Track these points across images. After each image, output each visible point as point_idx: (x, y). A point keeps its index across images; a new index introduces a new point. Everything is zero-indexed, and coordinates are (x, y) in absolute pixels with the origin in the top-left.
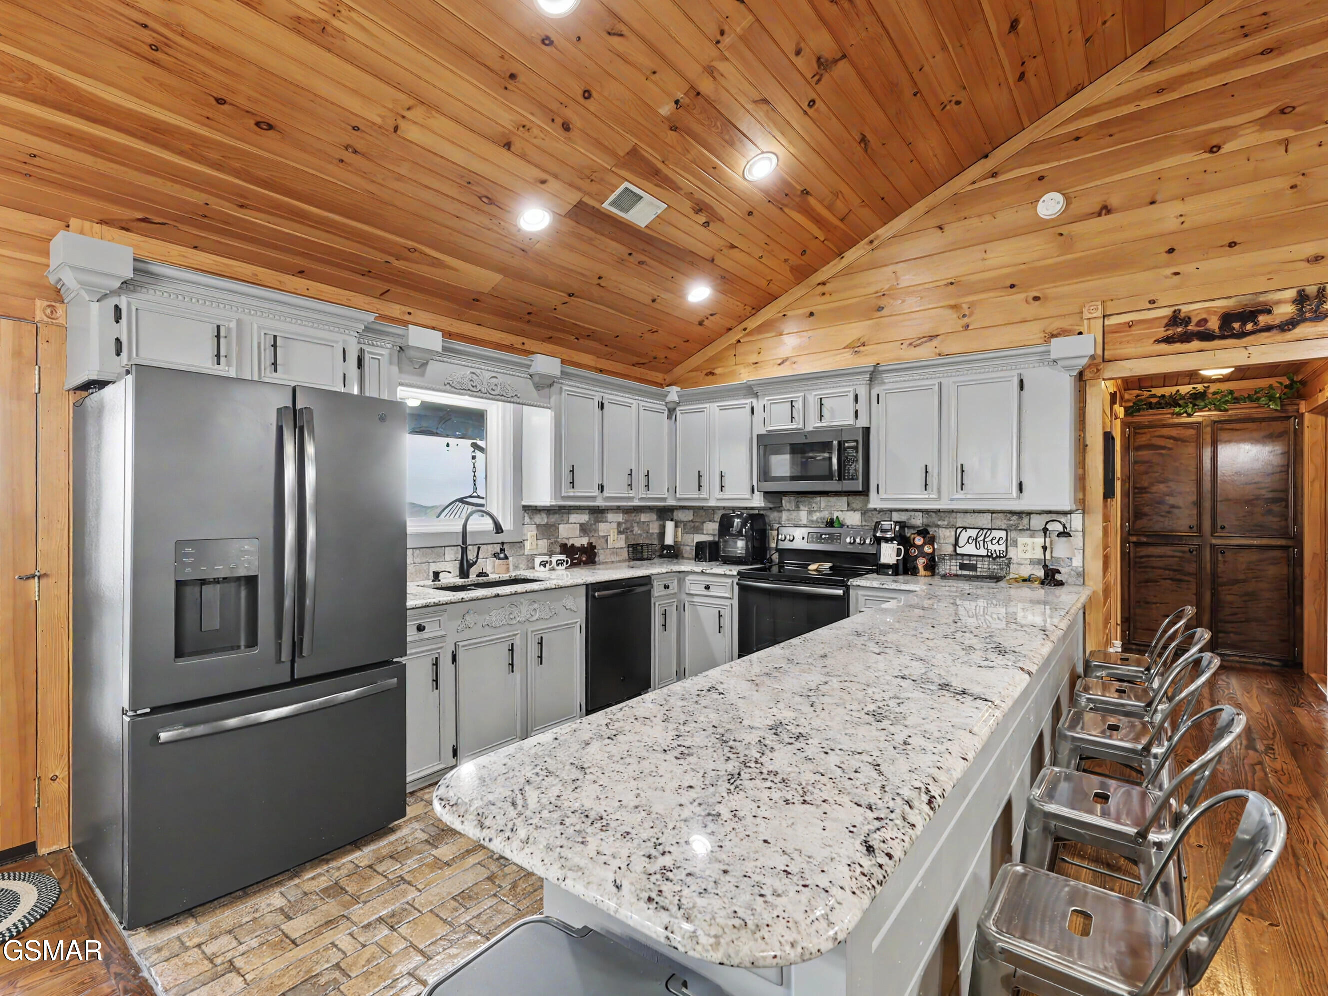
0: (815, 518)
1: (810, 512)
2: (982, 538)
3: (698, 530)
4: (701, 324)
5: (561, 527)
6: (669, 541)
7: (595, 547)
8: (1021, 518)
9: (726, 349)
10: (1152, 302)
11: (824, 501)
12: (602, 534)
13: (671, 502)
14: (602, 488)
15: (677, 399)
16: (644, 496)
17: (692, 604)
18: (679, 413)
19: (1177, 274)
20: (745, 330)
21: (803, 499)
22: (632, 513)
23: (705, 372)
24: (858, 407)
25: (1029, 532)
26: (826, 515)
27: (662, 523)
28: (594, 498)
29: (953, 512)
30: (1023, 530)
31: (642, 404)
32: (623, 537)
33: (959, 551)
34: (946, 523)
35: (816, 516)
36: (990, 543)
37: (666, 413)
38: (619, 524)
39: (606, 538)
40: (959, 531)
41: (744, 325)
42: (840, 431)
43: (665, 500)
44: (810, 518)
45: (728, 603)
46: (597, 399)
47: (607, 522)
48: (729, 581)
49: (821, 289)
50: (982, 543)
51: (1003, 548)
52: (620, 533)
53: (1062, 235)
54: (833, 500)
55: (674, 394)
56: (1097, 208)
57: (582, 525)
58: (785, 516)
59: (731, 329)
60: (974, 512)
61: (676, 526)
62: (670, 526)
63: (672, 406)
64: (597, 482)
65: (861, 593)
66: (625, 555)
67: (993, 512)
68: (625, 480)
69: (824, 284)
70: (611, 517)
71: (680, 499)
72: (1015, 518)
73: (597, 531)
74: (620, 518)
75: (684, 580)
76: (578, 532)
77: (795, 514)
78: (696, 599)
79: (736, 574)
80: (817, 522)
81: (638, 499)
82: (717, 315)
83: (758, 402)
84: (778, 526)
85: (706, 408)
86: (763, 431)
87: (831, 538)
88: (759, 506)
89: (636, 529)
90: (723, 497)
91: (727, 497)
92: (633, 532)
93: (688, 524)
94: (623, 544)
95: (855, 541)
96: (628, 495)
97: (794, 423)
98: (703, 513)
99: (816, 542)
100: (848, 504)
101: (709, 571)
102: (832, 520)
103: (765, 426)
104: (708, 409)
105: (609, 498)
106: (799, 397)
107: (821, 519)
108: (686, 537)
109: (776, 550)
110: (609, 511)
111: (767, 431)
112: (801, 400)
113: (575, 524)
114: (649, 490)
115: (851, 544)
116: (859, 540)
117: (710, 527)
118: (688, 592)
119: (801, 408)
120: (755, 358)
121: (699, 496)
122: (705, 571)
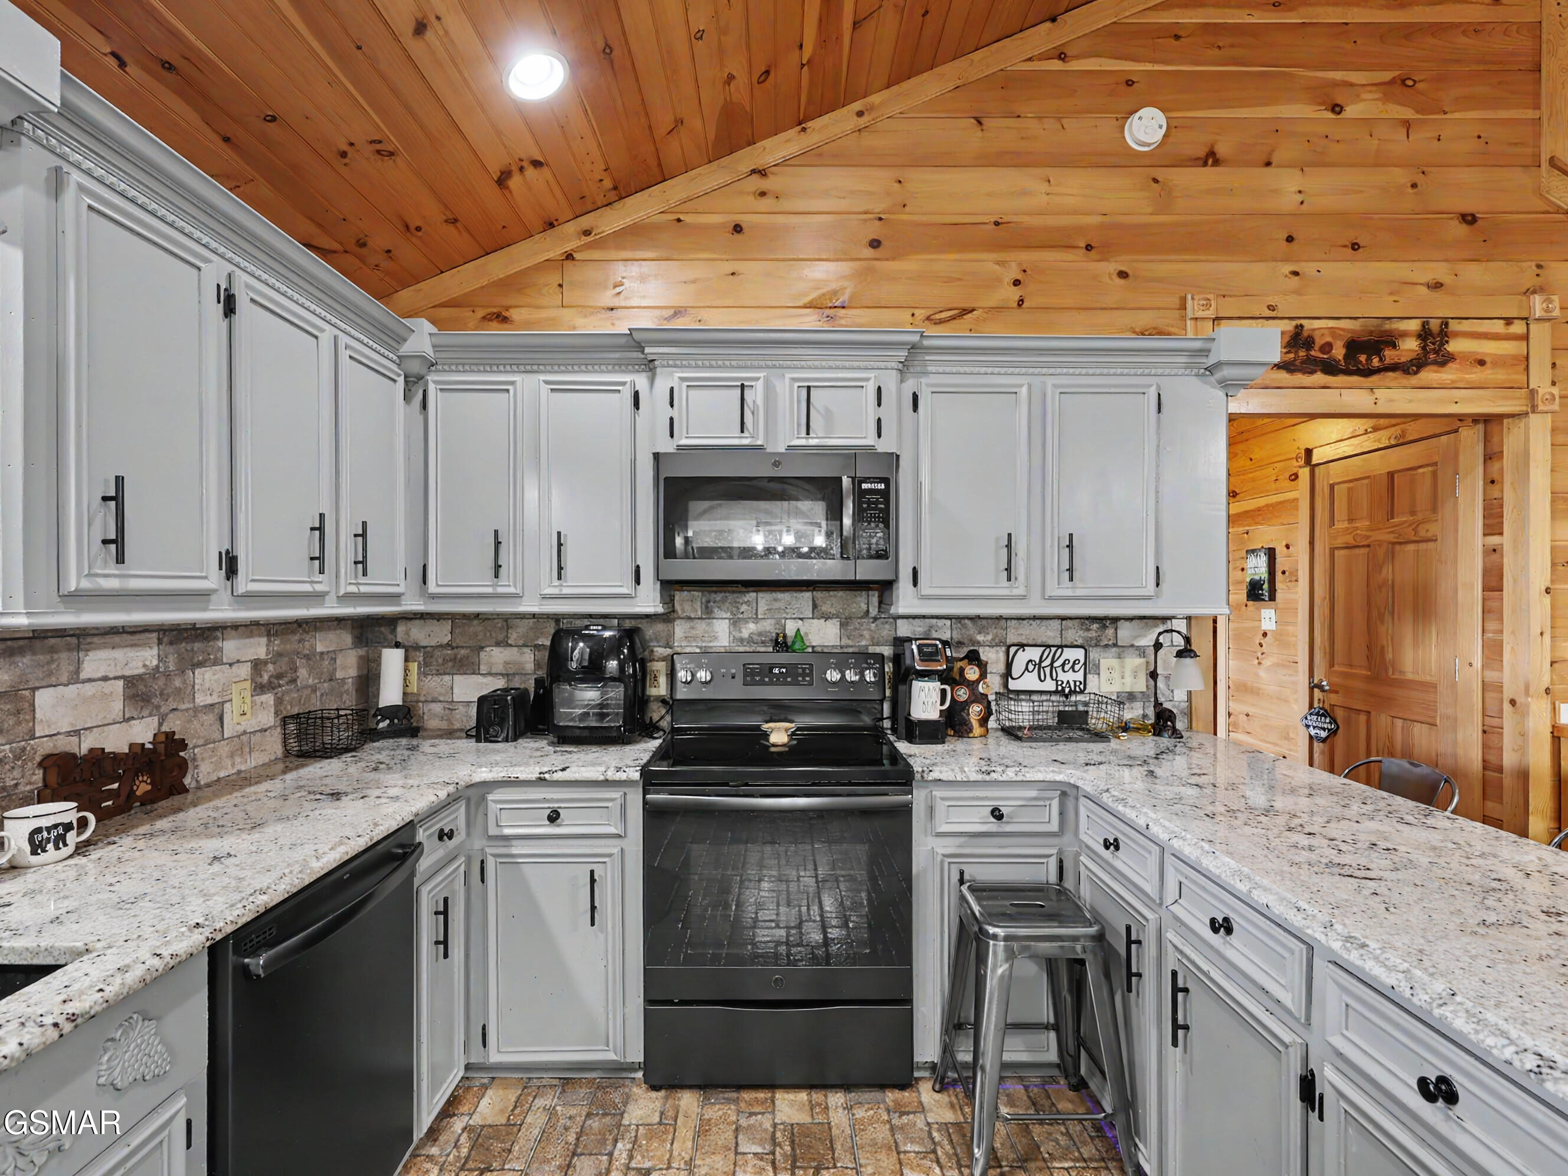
0: (745, 634)
1: (735, 623)
2: (1048, 662)
3: (466, 666)
4: (502, 180)
5: (44, 697)
6: (390, 694)
7: (182, 745)
8: (1105, 627)
9: (537, 268)
10: (1271, 308)
11: (764, 600)
12: (201, 699)
13: (413, 604)
14: (230, 565)
15: (429, 351)
16: (353, 589)
17: (509, 861)
18: (432, 388)
19: (1296, 273)
20: (587, 233)
21: (719, 597)
22: (293, 632)
23: (481, 313)
24: (882, 412)
25: (1114, 649)
26: (768, 626)
27: (362, 652)
28: (203, 596)
29: (1000, 618)
30: (1106, 646)
31: (344, 339)
32: (269, 698)
33: (1013, 685)
34: (989, 637)
35: (749, 629)
36: (1059, 670)
37: (400, 380)
38: (257, 665)
39: (217, 712)
40: (1013, 650)
41: (585, 222)
42: (853, 455)
43: (395, 597)
44: (738, 635)
45: (613, 847)
46: (215, 272)
47: (218, 662)
48: (616, 794)
49: (758, 183)
50: (1048, 670)
51: (1079, 676)
52: (260, 688)
53: (1156, 181)
54: (784, 597)
55: (422, 335)
56: (1202, 152)
57: (130, 681)
58: (680, 629)
59: (551, 225)
60: (1035, 618)
61: (407, 660)
62: (392, 660)
63: (415, 367)
64: (214, 546)
65: (938, 793)
66: (273, 745)
67: (1063, 619)
68: (304, 544)
69: (762, 173)
70: (231, 647)
71: (434, 597)
72: (1095, 626)
73: (188, 692)
74: (258, 648)
75: (483, 799)
76: (117, 705)
77: (701, 626)
78: (518, 848)
79: (636, 776)
80: (750, 640)
81: (331, 599)
82: (545, 170)
83: (652, 381)
84: (669, 651)
85: (512, 383)
86: (667, 446)
87: (795, 674)
88: (650, 610)
89: (303, 673)
90: (556, 591)
91: (566, 591)
92: (294, 681)
93: (437, 653)
94: (268, 718)
95: (843, 676)
96: (307, 588)
97: (746, 434)
98: (476, 626)
99: (762, 683)
100: (815, 606)
101: (559, 776)
102: (785, 636)
103: (672, 436)
104: (519, 385)
105: (249, 596)
106: (757, 379)
107: (760, 634)
108: (435, 684)
109: (664, 701)
110: (230, 632)
111: (680, 448)
112: (759, 385)
113: (105, 679)
114: (365, 574)
115: (834, 684)
116: (851, 676)
117: (496, 657)
118: (493, 831)
119: (760, 402)
120: (607, 298)
121: (490, 590)
122: (547, 776)
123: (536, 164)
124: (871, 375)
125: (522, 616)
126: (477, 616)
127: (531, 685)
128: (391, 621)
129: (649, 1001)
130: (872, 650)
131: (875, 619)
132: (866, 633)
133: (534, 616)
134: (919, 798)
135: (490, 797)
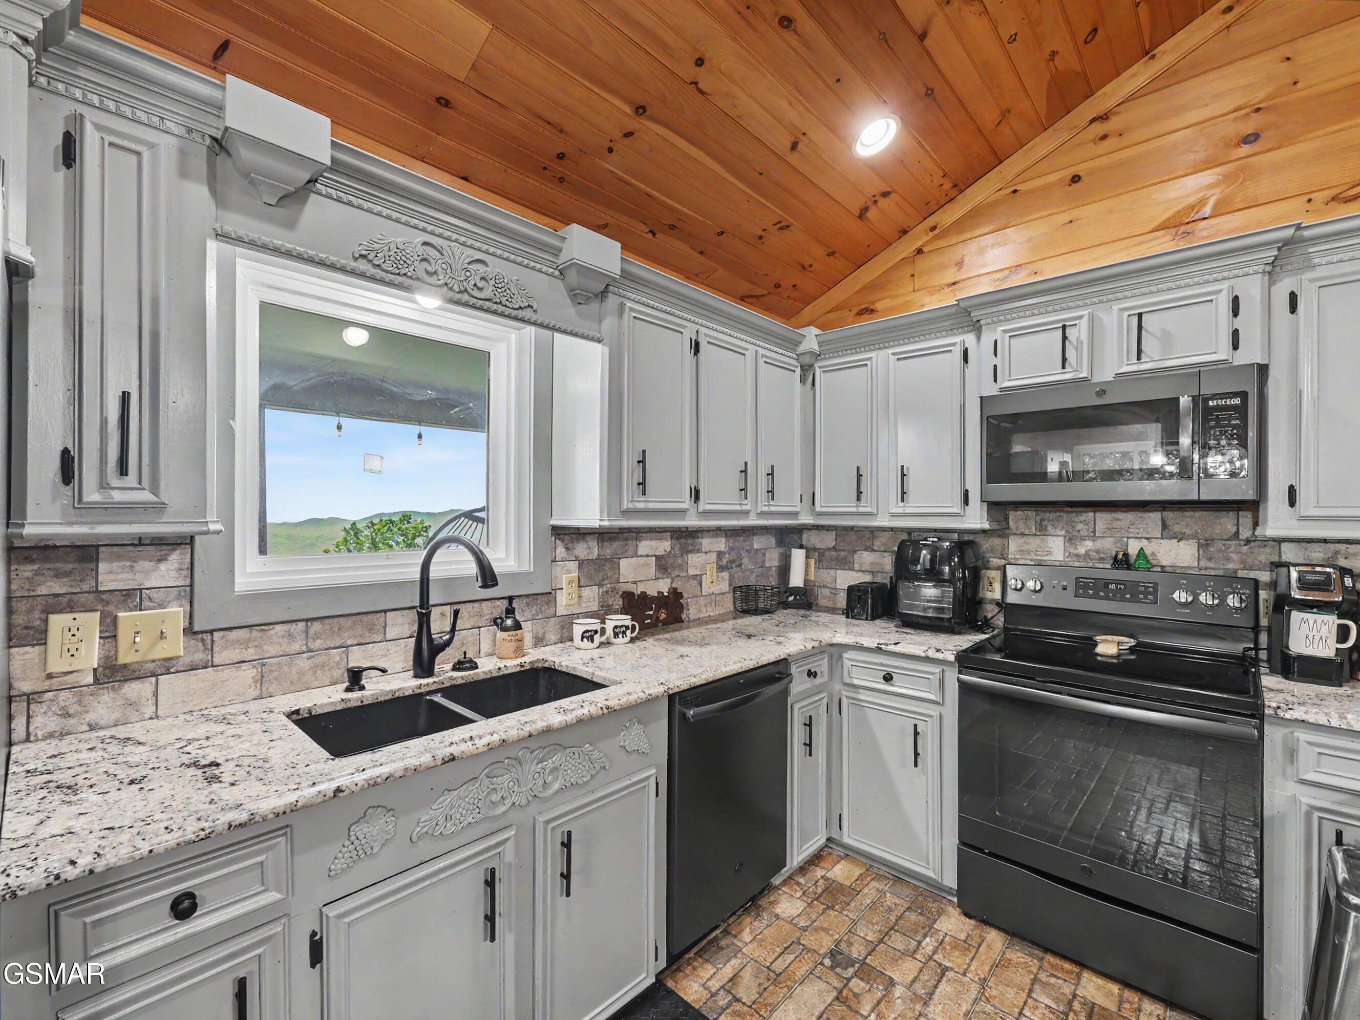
0: (1082, 550)
1: (1071, 539)
3: (845, 564)
4: (862, 214)
5: (623, 563)
6: (796, 580)
7: (680, 595)
9: (895, 267)
11: (1103, 519)
12: (692, 572)
13: (806, 519)
14: (696, 495)
15: (816, 347)
16: (765, 509)
17: (857, 703)
18: (818, 371)
20: (933, 229)
21: (1052, 516)
22: (739, 536)
23: (855, 310)
24: (1239, 323)
26: (1109, 545)
27: (781, 550)
28: (682, 512)
31: (762, 351)
32: (725, 575)
35: (1086, 546)
37: (798, 370)
38: (720, 554)
39: (698, 578)
41: (930, 222)
42: (1197, 373)
43: (795, 515)
44: (1073, 550)
45: (934, 711)
46: (689, 333)
47: (699, 551)
48: (937, 669)
49: (1099, 128)
52: (721, 568)
54: (1126, 518)
55: (811, 337)
57: (658, 558)
58: (1014, 545)
59: (905, 232)
61: (807, 557)
62: (798, 556)
63: (807, 360)
64: (687, 484)
65: (1303, 735)
66: (728, 604)
68: (735, 481)
69: (1103, 118)
70: (706, 542)
71: (820, 514)
73: (684, 567)
74: (721, 544)
75: (841, 657)
76: (653, 570)
77: (1034, 543)
78: (863, 696)
79: (952, 658)
80: (1087, 556)
81: (753, 515)
82: (893, 195)
83: (979, 338)
84: (1003, 562)
85: (870, 359)
86: (991, 390)
87: (1132, 592)
88: (978, 526)
89: (745, 561)
90: (901, 510)
91: (908, 510)
92: (740, 565)
93: (827, 554)
94: (725, 587)
95: (1196, 598)
96: (738, 508)
97: (1068, 369)
98: (853, 536)
99: (1095, 596)
100: (1164, 526)
101: (892, 648)
102: (1126, 555)
103: (995, 381)
104: (874, 361)
105: (706, 512)
106: (1081, 317)
107: (1097, 552)
108: (826, 575)
109: (998, 604)
110: (705, 534)
111: (1002, 389)
112: (1084, 324)
113: (647, 556)
114: (773, 499)
115: (1186, 605)
116: (1205, 598)
117: (865, 558)
118: (847, 680)
119: (1084, 338)
120: (950, 275)
121: (854, 510)
122: (883, 647)
123: (885, 194)
124: (1224, 285)
125: (883, 529)
126: (852, 528)
127: (887, 581)
128: (800, 529)
129: (963, 842)
130: (1241, 574)
131: (1248, 542)
132: (1234, 556)
133: (892, 529)
134: (1273, 735)
135: (845, 655)
